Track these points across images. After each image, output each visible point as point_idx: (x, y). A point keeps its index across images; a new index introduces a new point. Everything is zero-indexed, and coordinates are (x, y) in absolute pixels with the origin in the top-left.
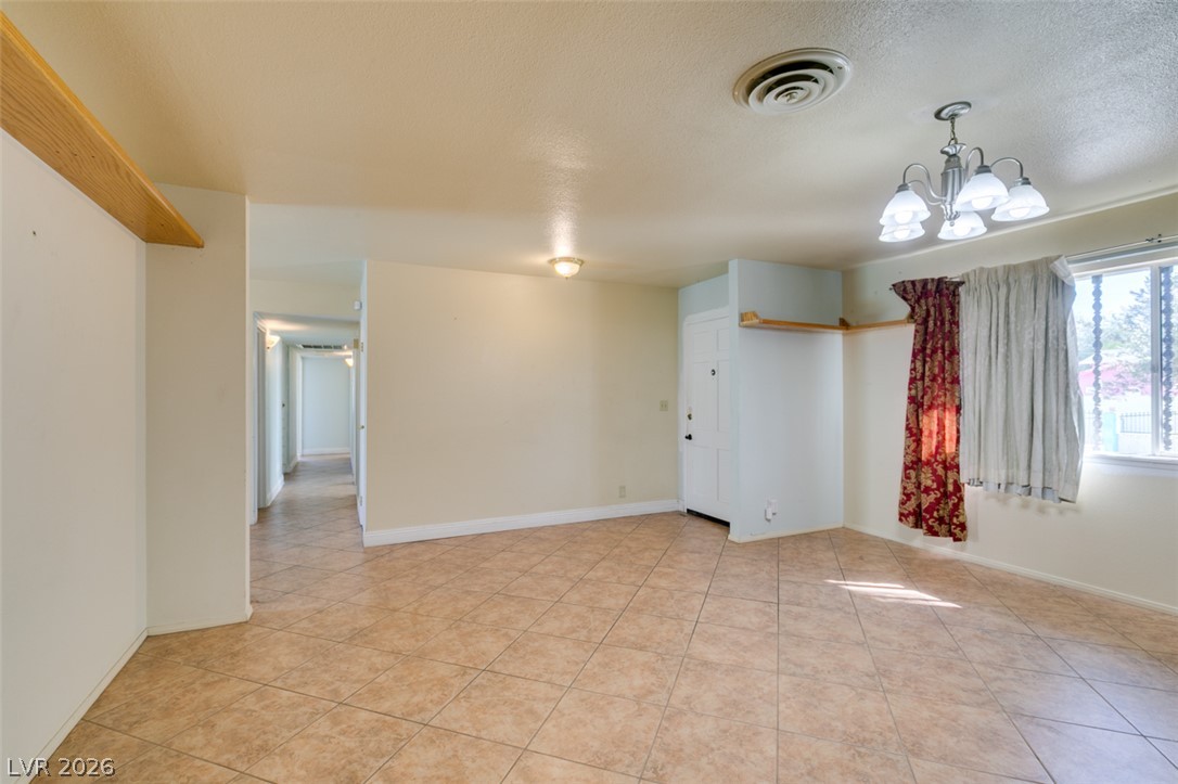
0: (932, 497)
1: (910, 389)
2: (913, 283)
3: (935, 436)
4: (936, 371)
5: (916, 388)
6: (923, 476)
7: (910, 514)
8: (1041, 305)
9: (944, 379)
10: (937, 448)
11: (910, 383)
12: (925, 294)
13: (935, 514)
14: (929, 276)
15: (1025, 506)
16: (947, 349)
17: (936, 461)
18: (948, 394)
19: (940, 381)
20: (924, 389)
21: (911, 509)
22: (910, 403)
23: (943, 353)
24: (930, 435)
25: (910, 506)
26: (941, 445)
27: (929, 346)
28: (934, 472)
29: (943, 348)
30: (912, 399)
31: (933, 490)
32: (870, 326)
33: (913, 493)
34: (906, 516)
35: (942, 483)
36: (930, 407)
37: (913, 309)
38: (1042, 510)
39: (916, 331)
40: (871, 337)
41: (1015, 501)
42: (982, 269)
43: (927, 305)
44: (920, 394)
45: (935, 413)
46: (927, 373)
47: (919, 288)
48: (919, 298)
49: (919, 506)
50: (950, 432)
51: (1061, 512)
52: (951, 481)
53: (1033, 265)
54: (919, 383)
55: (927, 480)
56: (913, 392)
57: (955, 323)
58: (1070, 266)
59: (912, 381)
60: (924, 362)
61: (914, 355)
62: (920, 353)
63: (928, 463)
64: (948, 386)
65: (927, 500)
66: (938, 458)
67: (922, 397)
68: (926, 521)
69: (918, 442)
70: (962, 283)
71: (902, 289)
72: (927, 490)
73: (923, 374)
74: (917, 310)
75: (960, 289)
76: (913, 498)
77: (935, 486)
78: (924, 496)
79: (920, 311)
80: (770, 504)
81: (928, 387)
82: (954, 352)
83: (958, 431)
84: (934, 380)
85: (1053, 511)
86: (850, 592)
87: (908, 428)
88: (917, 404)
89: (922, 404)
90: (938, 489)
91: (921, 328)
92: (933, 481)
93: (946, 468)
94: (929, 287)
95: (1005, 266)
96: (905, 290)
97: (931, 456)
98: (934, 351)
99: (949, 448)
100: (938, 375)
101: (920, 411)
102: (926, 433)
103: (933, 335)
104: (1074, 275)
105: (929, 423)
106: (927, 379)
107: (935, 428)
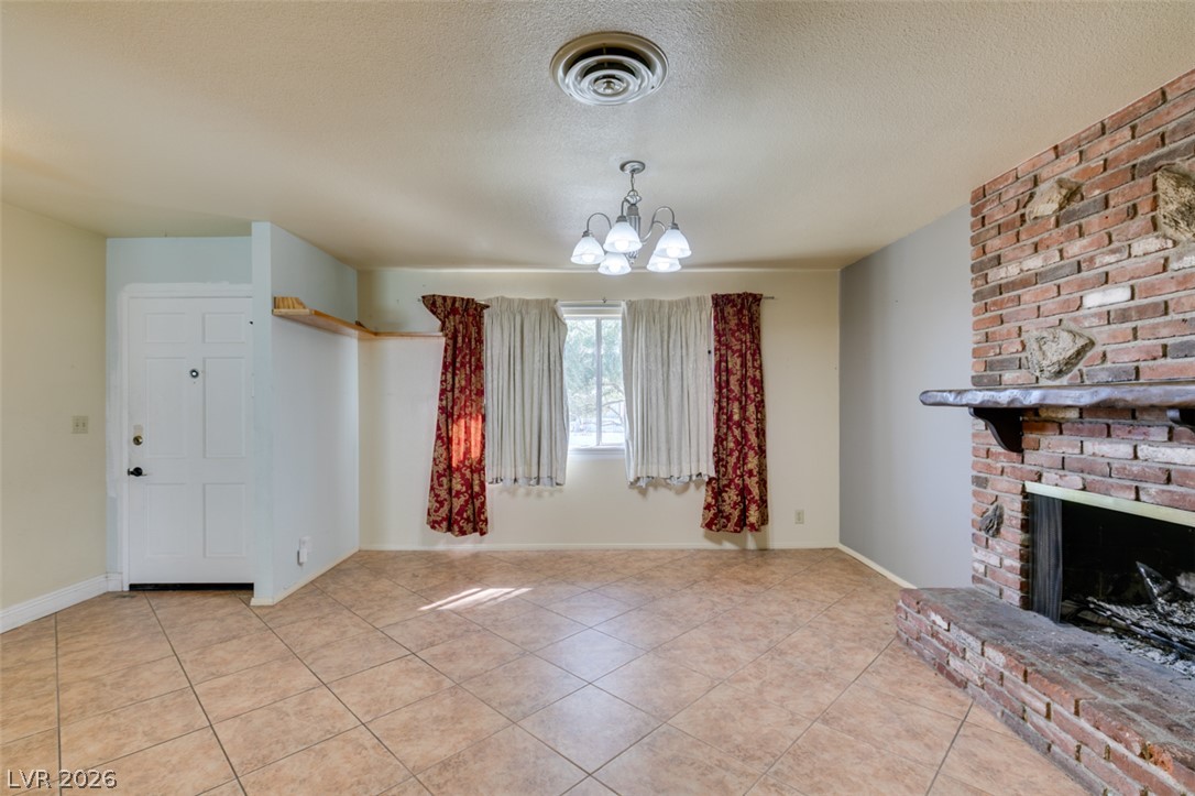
0: (462, 499)
1: (441, 400)
2: (444, 298)
3: (463, 443)
4: (463, 383)
5: (447, 398)
6: (454, 481)
7: (443, 519)
8: (545, 335)
9: (471, 391)
10: (465, 454)
11: (441, 395)
12: (454, 311)
13: (465, 515)
14: (457, 295)
15: (528, 494)
16: (473, 363)
17: (465, 466)
18: (474, 404)
19: (468, 393)
20: (453, 400)
21: (444, 515)
22: (442, 413)
23: (470, 367)
24: (459, 444)
25: (444, 512)
26: (468, 451)
27: (458, 360)
28: (463, 476)
29: (470, 362)
30: (442, 409)
31: (462, 493)
32: (391, 334)
33: (445, 500)
34: (439, 523)
35: (469, 485)
36: (459, 417)
37: (443, 323)
38: (539, 495)
39: (447, 345)
40: (391, 346)
41: (522, 491)
42: (503, 298)
43: (454, 321)
44: (450, 405)
45: (462, 422)
46: (457, 385)
47: (449, 302)
48: (449, 314)
49: (450, 510)
50: (475, 438)
51: (551, 494)
52: (476, 482)
53: (540, 303)
54: (450, 394)
55: (457, 486)
56: (444, 402)
57: (480, 341)
58: (563, 309)
59: (443, 392)
60: (454, 375)
61: (445, 367)
62: (450, 366)
63: (458, 469)
64: (474, 397)
65: (458, 503)
66: (467, 463)
67: (452, 408)
68: (457, 522)
69: (449, 450)
70: (488, 307)
71: (431, 303)
72: (458, 494)
73: (453, 385)
74: (447, 324)
75: (485, 311)
76: (446, 503)
77: (464, 489)
78: (454, 500)
79: (450, 325)
80: (302, 543)
81: (458, 398)
82: (480, 367)
83: (483, 436)
84: (462, 390)
85: (546, 494)
86: (453, 611)
87: (439, 437)
88: (448, 414)
89: (452, 414)
90: (466, 492)
91: (450, 342)
92: (462, 485)
93: (472, 472)
94: (457, 305)
95: (520, 299)
96: (434, 304)
97: (461, 462)
98: (463, 365)
99: (475, 453)
100: (466, 388)
101: (450, 421)
102: (455, 441)
103: (461, 350)
104: (565, 316)
105: (458, 431)
106: (456, 391)
107: (463, 436)
